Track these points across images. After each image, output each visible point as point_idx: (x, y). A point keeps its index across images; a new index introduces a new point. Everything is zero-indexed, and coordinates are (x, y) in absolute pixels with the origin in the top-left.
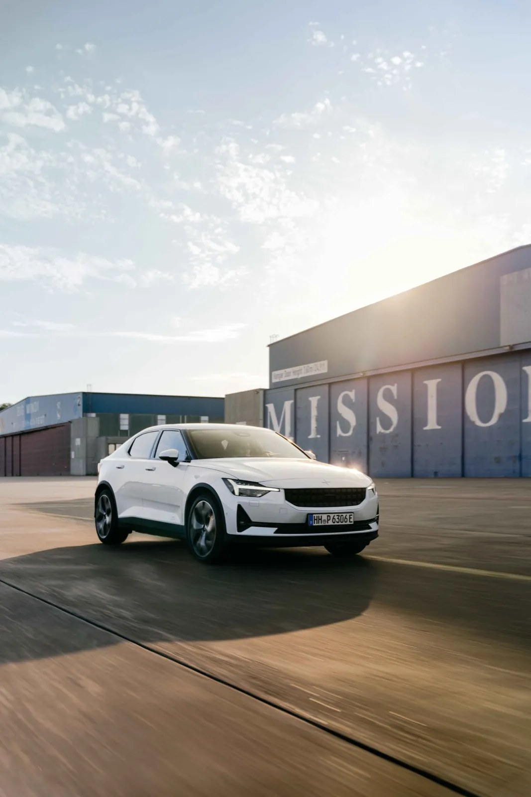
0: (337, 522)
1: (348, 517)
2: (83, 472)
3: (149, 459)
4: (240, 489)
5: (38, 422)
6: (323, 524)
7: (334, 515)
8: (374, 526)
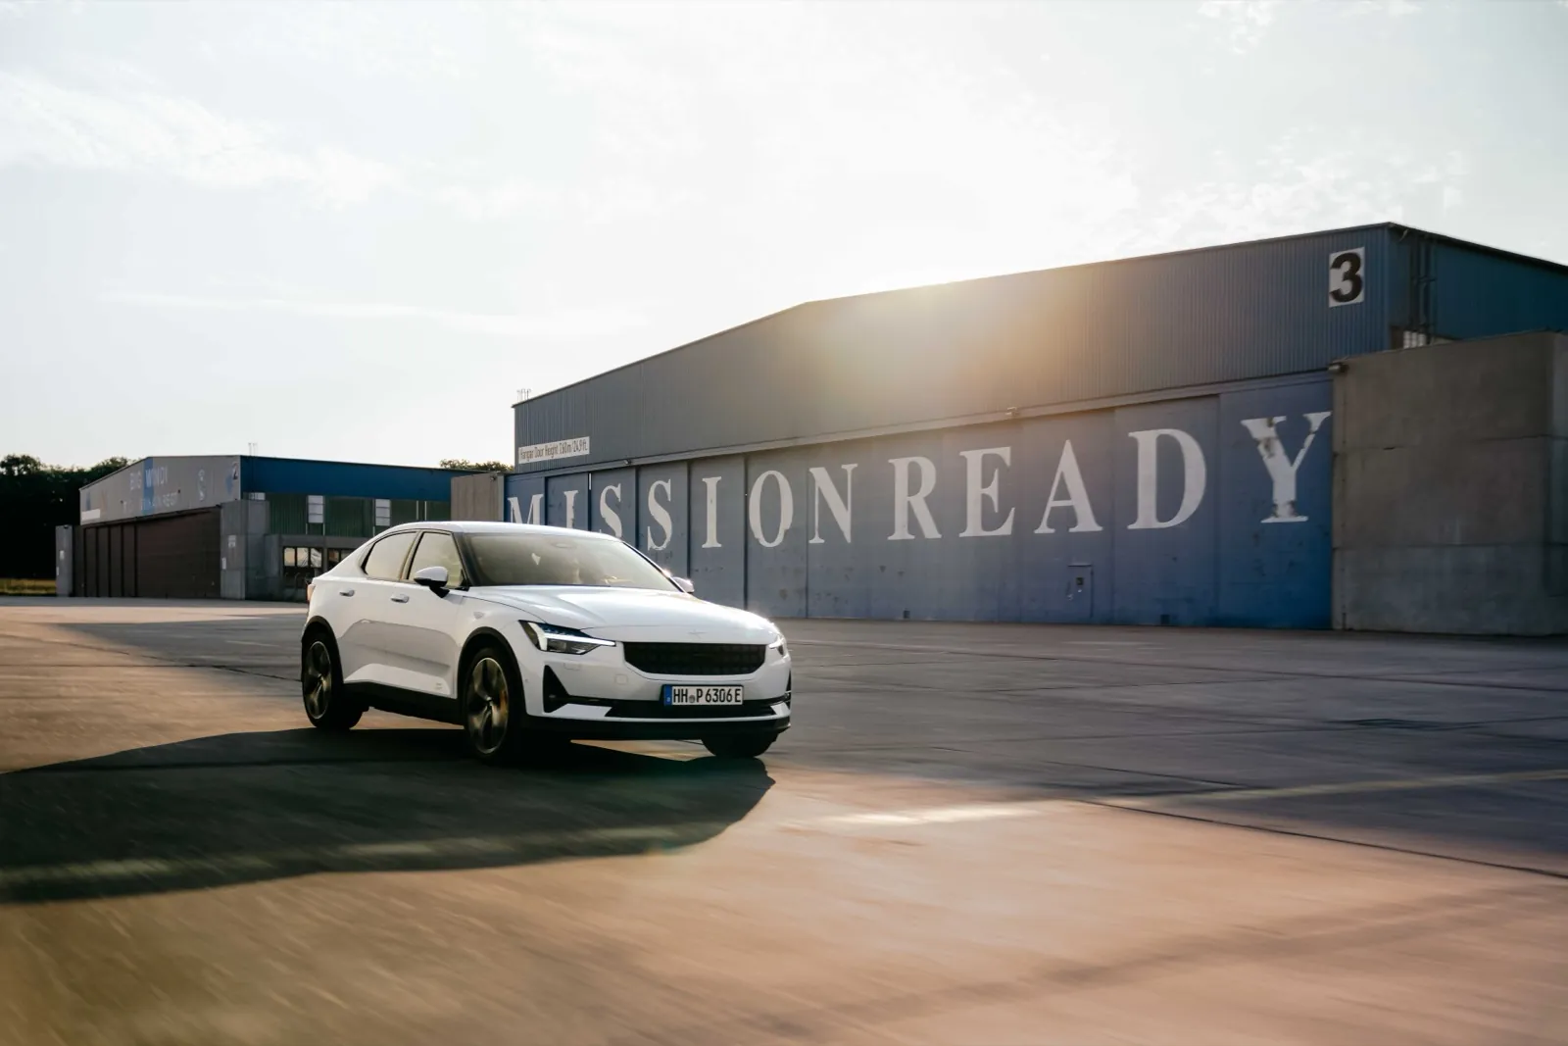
0: (714, 701)
1: (733, 693)
2: (240, 592)
3: (399, 581)
4: (549, 640)
5: (167, 503)
6: (689, 703)
7: (707, 688)
8: (780, 710)
